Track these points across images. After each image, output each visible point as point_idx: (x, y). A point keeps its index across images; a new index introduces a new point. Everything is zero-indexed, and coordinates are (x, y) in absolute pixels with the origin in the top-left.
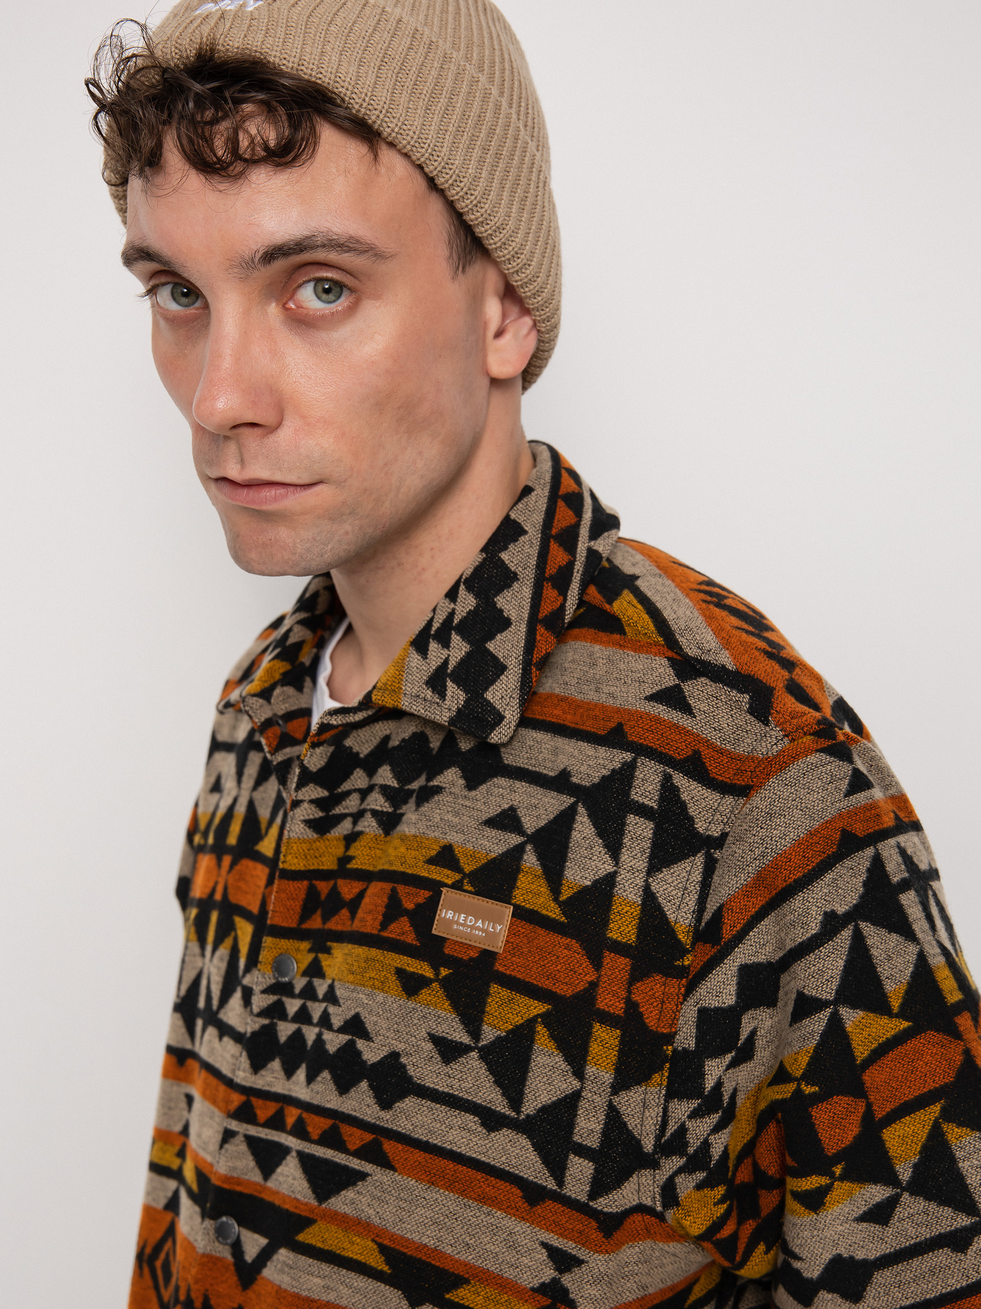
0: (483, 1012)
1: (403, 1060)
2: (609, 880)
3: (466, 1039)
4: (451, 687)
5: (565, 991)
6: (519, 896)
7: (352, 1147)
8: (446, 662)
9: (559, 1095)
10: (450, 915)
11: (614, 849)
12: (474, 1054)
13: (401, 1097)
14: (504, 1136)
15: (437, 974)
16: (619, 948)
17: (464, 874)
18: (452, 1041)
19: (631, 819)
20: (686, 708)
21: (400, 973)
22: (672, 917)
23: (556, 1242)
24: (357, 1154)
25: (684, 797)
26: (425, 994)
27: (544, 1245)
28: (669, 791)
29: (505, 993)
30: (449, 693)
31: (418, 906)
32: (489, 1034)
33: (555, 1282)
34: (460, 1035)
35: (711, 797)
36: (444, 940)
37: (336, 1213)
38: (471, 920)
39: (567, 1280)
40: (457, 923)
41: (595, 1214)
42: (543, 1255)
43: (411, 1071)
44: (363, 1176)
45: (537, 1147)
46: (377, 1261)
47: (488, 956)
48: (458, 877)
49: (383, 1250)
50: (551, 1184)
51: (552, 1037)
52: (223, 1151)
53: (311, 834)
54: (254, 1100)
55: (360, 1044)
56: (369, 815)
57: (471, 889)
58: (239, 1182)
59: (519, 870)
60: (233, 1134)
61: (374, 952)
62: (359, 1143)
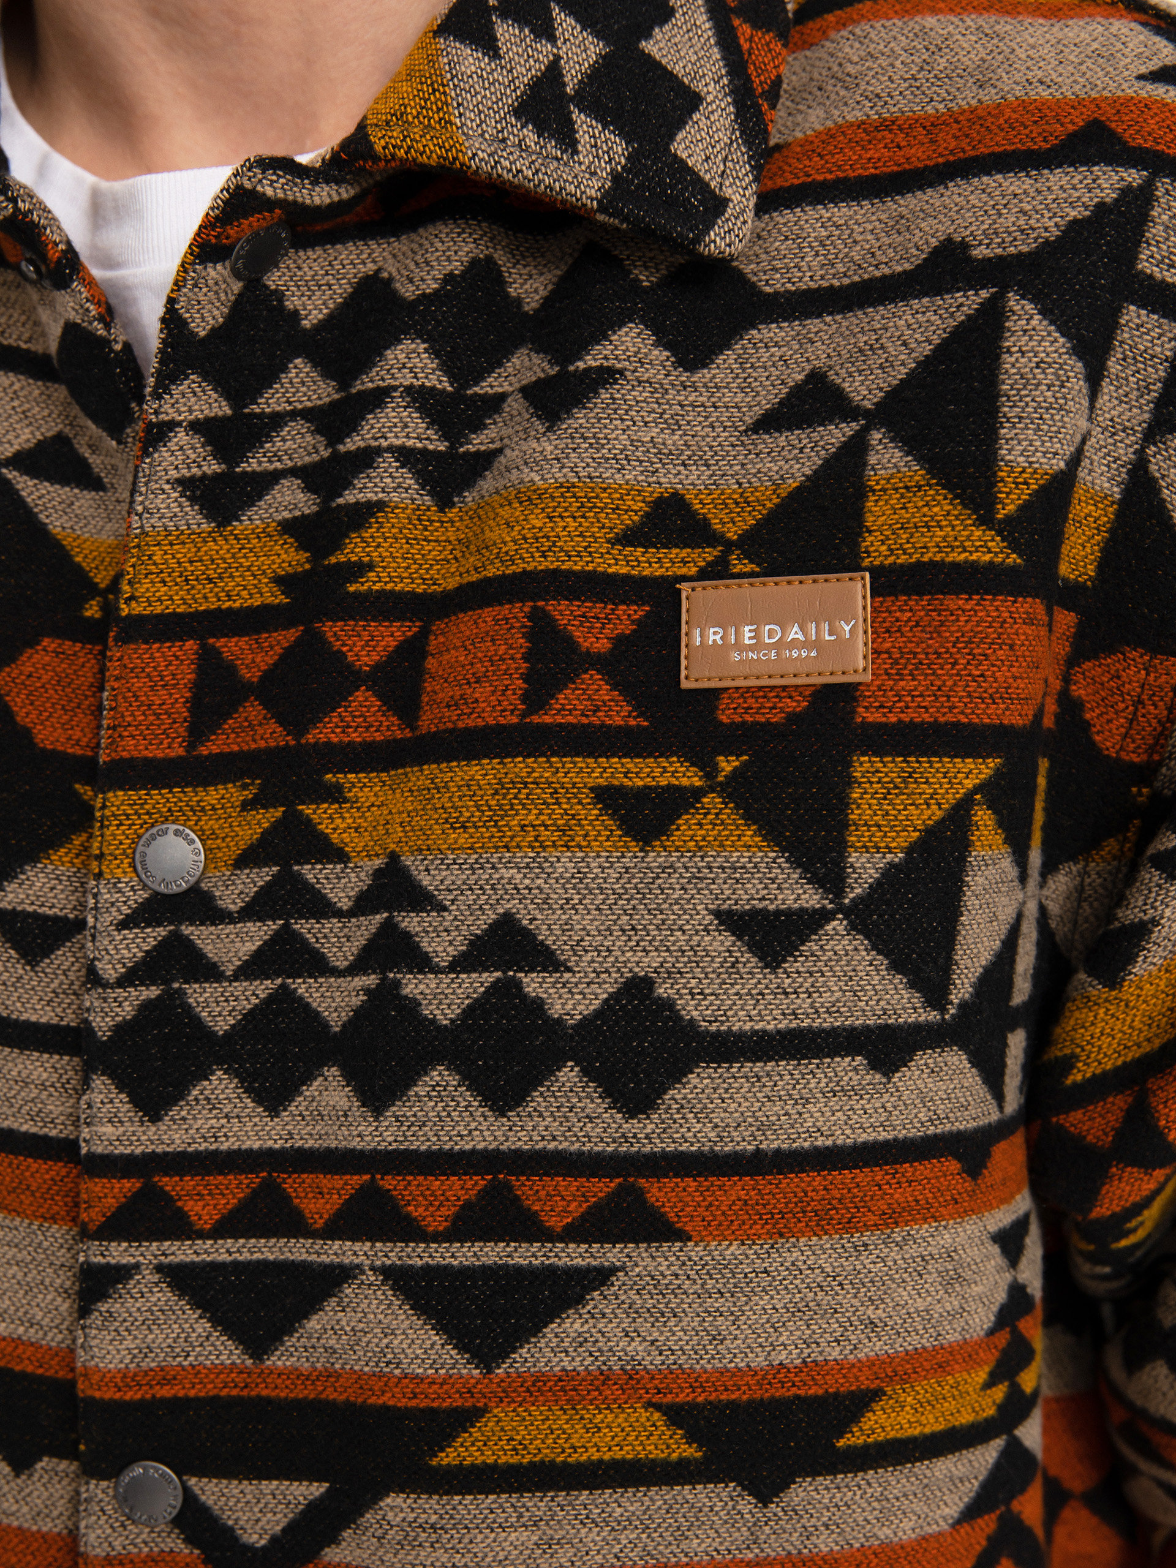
0: (844, 825)
1: (662, 991)
3: (812, 898)
4: (584, 125)
6: (877, 546)
7: (556, 1222)
8: (554, 70)
10: (714, 636)
12: (837, 925)
13: (678, 1073)
14: (923, 1069)
15: (711, 775)
17: (728, 544)
18: (778, 913)
19: (1132, 314)
21: (610, 797)
24: (574, 1233)
26: (686, 827)
27: (995, 1237)
29: (892, 767)
30: (583, 137)
31: (620, 641)
32: (865, 869)
33: (1011, 1290)
34: (795, 893)
36: (713, 694)
37: (540, 1378)
38: (771, 633)
39: (1022, 1271)
40: (738, 647)
43: (691, 1010)
44: (602, 1276)
45: (975, 1058)
46: (665, 1445)
47: (833, 698)
48: (710, 553)
49: (676, 1415)
51: (999, 822)
52: (95, 1319)
53: (193, 518)
54: (168, 1183)
55: (533, 984)
56: (388, 462)
57: (750, 567)
58: (164, 1375)
59: (861, 492)
60: (122, 1273)
61: (518, 767)
62: (576, 1209)
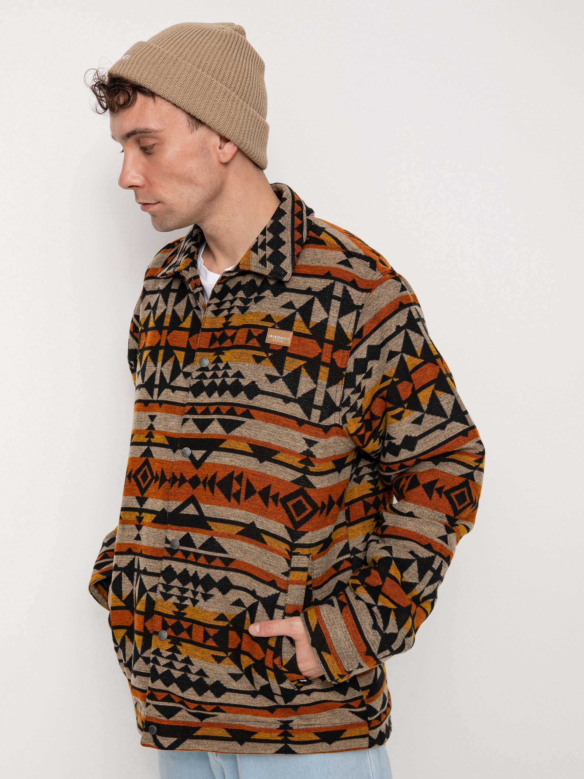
0: (284, 366)
1: (256, 383)
2: (326, 320)
3: (278, 375)
4: (268, 263)
5: (311, 356)
6: (295, 328)
7: (239, 414)
8: (265, 255)
9: (309, 390)
10: (271, 336)
11: (328, 310)
12: (281, 379)
13: (256, 395)
14: (291, 404)
15: (267, 355)
16: (329, 342)
17: (276, 323)
18: (273, 376)
19: (333, 301)
20: (350, 266)
21: (254, 356)
22: (346, 331)
23: (308, 437)
24: (241, 416)
25: (350, 293)
26: (263, 362)
27: (304, 439)
28: (345, 292)
29: (291, 359)
30: (268, 265)
31: (259, 335)
32: (286, 372)
33: (308, 450)
34: (276, 374)
35: (359, 293)
36: (270, 344)
37: (234, 436)
38: (279, 337)
39: (312, 449)
40: (274, 338)
41: (321, 426)
42: (304, 442)
43: (259, 387)
44: (243, 422)
45: (302, 407)
46: (249, 450)
47: (285, 348)
48: (273, 324)
49: (250, 445)
50: (306, 419)
51: (307, 371)
52: (184, 426)
53: (213, 316)
54: (195, 407)
55: (240, 380)
56: (236, 308)
57: (278, 328)
58: (191, 435)
59: (294, 320)
60: (187, 419)
61: (244, 350)
62: (241, 412)
